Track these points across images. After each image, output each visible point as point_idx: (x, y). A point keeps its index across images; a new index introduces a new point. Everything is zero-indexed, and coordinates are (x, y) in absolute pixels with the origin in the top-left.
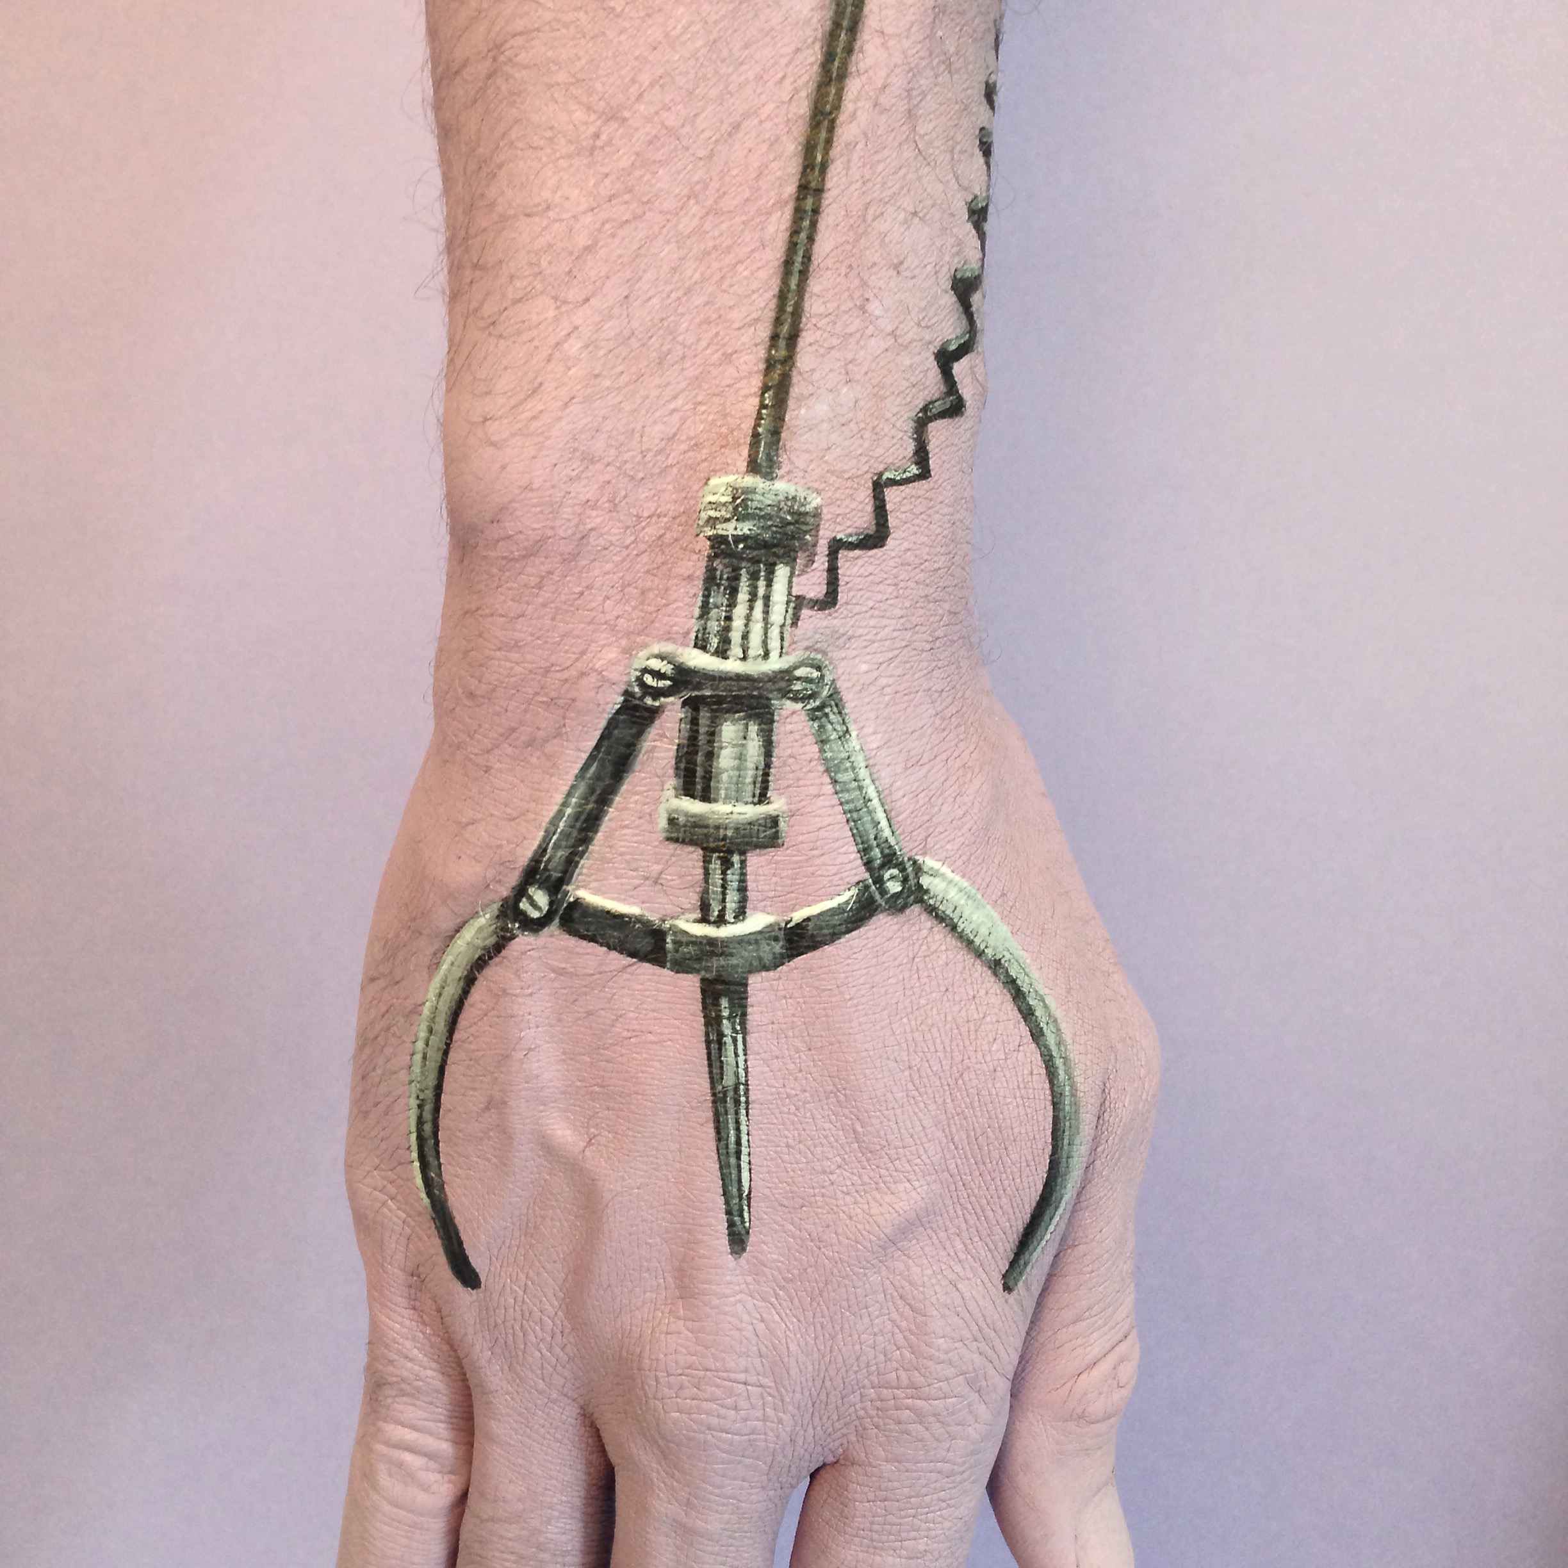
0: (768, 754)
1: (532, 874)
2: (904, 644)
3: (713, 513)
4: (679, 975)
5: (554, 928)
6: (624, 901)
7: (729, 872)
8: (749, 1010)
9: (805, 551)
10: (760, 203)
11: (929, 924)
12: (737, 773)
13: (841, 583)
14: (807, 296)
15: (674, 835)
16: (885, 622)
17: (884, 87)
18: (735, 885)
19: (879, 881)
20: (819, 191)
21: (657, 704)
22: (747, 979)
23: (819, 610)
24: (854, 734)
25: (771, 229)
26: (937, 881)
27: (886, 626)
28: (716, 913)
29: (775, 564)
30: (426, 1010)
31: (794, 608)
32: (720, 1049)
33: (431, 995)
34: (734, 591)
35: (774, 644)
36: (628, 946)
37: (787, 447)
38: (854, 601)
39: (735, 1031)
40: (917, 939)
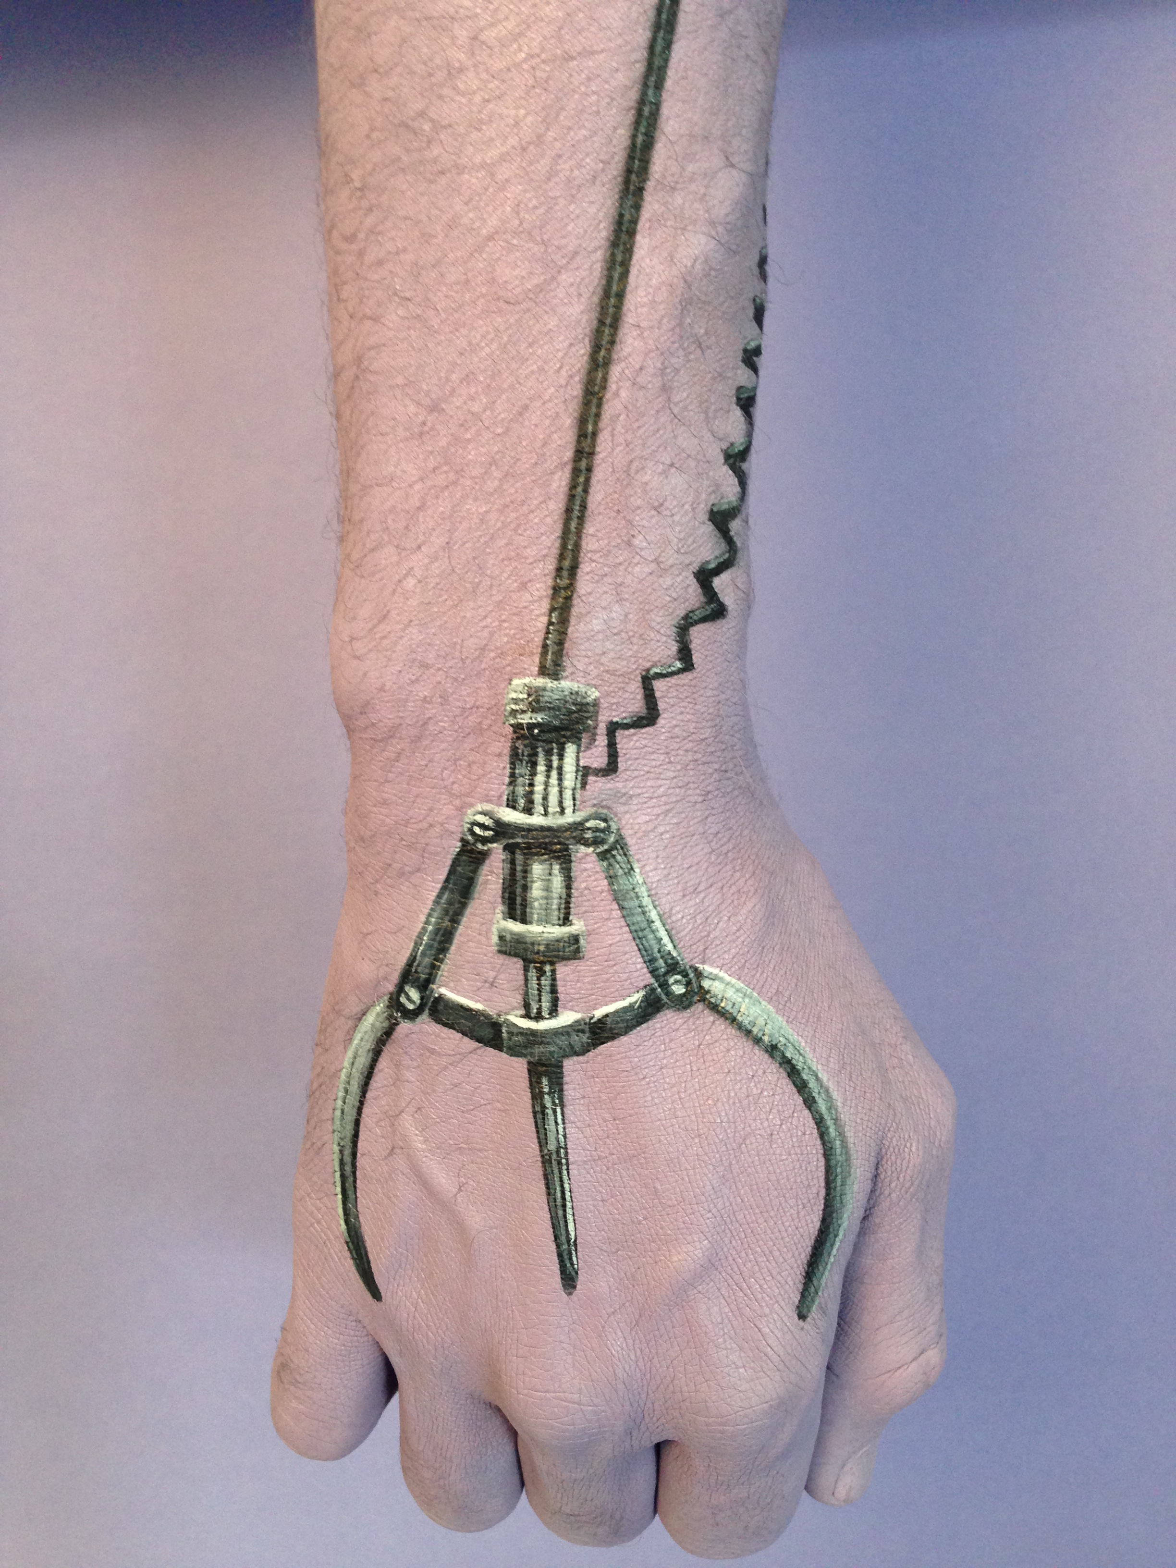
0: (568, 887)
1: (407, 976)
2: (678, 798)
3: (514, 707)
4: (513, 1058)
5: (425, 1016)
6: (471, 999)
7: (543, 978)
8: (565, 1087)
9: (587, 732)
10: (545, 465)
11: (711, 1019)
12: (545, 901)
13: (620, 754)
14: (584, 536)
15: (504, 949)
16: (660, 782)
17: (641, 369)
18: (548, 988)
19: (664, 985)
20: (592, 454)
21: (485, 848)
22: (562, 1062)
23: (603, 776)
24: (637, 870)
25: (555, 485)
26: (716, 984)
27: (661, 786)
28: (535, 1011)
29: (564, 743)
30: (343, 1076)
31: (582, 776)
32: (544, 1119)
33: (346, 1064)
34: (534, 764)
35: (568, 803)
36: (475, 1034)
37: (570, 654)
38: (632, 768)
39: (554, 1103)
40: (702, 1031)
